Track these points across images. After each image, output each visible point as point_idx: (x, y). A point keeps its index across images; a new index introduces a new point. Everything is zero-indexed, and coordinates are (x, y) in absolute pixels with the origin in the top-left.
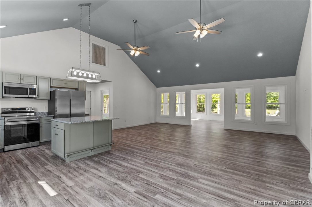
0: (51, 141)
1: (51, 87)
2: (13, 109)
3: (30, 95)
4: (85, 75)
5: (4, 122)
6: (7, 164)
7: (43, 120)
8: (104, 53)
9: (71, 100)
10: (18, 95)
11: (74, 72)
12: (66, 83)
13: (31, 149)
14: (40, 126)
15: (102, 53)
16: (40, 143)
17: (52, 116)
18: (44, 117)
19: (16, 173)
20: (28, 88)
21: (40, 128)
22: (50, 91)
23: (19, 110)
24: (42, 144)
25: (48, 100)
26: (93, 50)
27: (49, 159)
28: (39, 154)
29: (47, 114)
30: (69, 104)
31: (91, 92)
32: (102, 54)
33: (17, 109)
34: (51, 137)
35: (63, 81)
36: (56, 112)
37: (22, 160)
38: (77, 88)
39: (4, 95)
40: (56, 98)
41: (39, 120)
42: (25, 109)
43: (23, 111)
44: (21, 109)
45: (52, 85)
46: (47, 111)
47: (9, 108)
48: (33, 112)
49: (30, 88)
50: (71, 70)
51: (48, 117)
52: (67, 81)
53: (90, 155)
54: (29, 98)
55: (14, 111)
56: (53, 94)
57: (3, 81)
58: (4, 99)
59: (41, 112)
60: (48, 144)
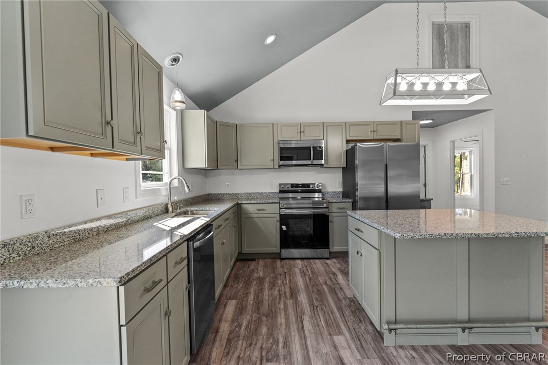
0: (348, 252)
1: (348, 142)
2: (292, 186)
3: (313, 159)
4: (432, 87)
5: (280, 208)
6: (276, 292)
7: (334, 208)
8: (467, 37)
9: (387, 165)
10: (298, 161)
11: (400, 83)
12: (375, 130)
13: (315, 263)
14: (330, 220)
15: (460, 39)
16: (330, 252)
17: (350, 200)
18: (336, 202)
19: (281, 333)
20: (310, 147)
21: (330, 224)
22: (345, 149)
23: (300, 187)
24: (333, 255)
25: (343, 168)
26: (435, 41)
27: (344, 309)
28: (326, 283)
29: (341, 196)
30: (383, 175)
31: (425, 147)
32: (460, 42)
33: (297, 186)
34: (347, 245)
35: (369, 125)
36: (357, 192)
37: (298, 291)
38: (399, 137)
39: (282, 163)
40: (356, 163)
41: (328, 208)
42: (307, 185)
43: (306, 189)
44: (304, 185)
45: (350, 136)
46: (341, 190)
47: (286, 184)
48: (319, 191)
49: (313, 147)
50: (391, 80)
51: (342, 202)
52: (377, 125)
53: (460, 344)
54: (312, 165)
55: (295, 188)
56: (350, 155)
57: (279, 140)
58: (281, 169)
59: (332, 192)
60: (343, 258)
